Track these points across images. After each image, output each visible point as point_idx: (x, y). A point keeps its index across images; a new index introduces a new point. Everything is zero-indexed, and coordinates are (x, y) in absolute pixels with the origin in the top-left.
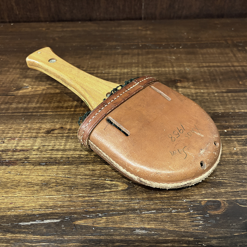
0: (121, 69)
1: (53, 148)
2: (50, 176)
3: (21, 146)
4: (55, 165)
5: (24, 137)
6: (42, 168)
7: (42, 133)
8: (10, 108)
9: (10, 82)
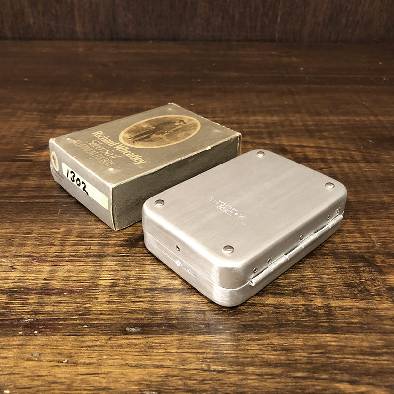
0: (264, 116)
1: (153, 283)
2: (162, 367)
3: (63, 280)
4: (171, 334)
5: (67, 254)
6: (134, 341)
7: (114, 245)
8: (22, 187)
9: (19, 135)
